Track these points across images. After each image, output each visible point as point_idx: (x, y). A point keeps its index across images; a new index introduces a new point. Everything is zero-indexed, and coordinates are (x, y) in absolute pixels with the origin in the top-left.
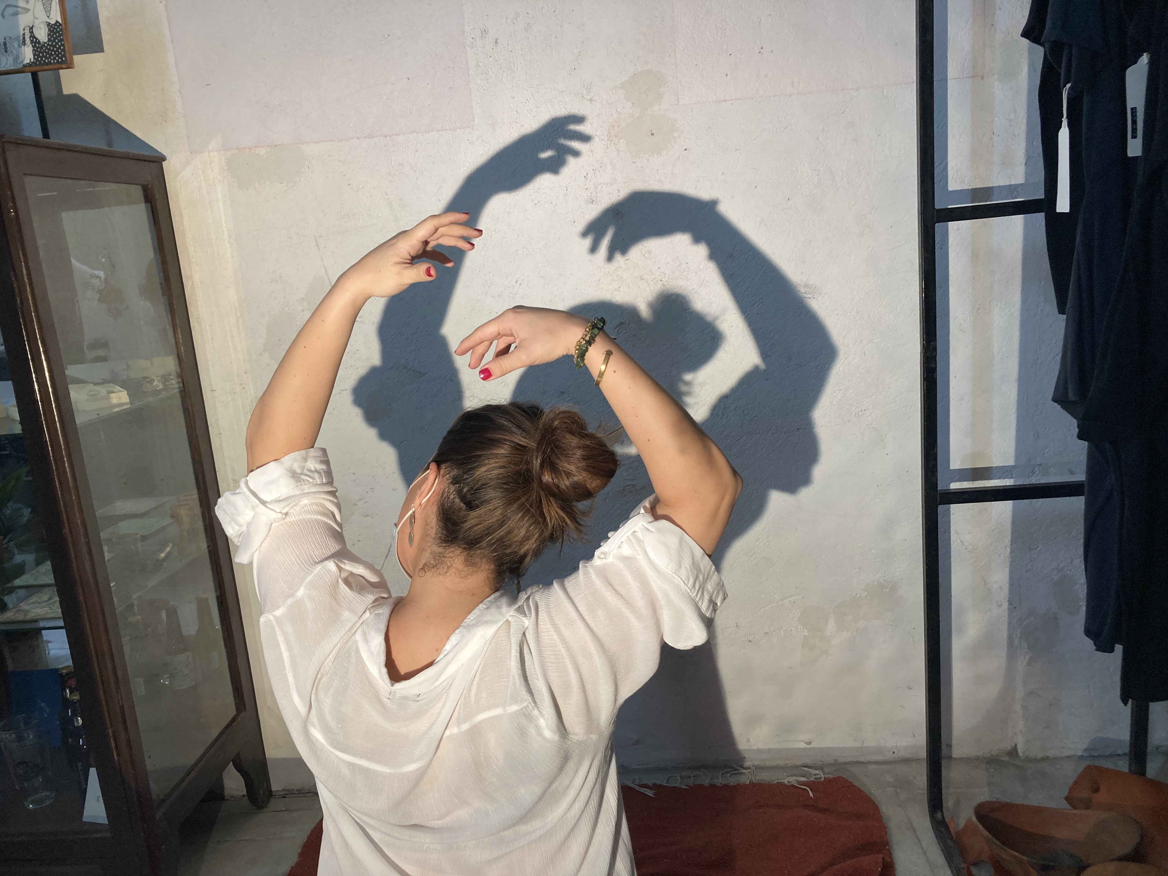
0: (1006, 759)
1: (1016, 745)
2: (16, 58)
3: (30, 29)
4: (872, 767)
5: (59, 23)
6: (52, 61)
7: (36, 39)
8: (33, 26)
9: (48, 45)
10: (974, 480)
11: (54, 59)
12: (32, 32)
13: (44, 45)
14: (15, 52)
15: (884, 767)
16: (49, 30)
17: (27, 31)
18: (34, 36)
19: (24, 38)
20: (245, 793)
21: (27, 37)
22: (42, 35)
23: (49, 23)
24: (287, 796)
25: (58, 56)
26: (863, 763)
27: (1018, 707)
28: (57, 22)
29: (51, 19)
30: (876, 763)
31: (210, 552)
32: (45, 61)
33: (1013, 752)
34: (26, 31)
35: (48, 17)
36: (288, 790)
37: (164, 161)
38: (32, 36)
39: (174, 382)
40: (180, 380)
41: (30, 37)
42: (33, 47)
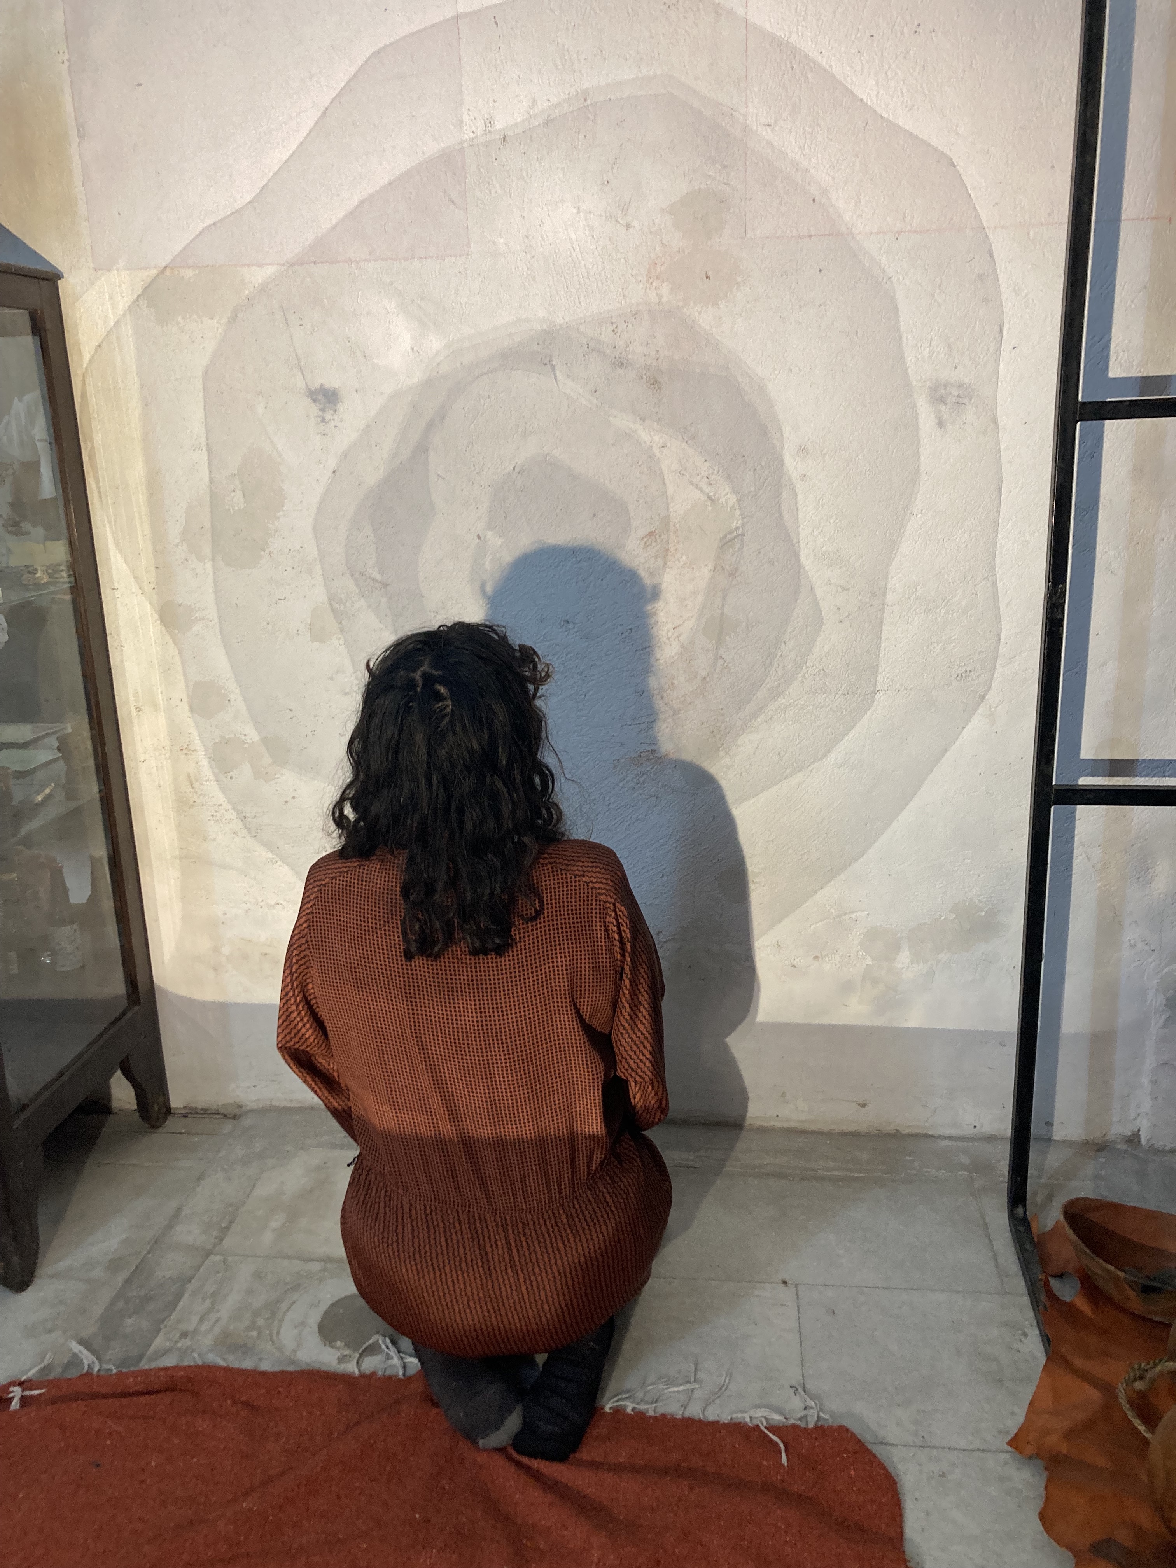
0: (1123, 1146)
1: (1139, 1131)
4: (943, 1143)
10: (1111, 775)
15: (960, 1144)
20: (136, 1107)
24: (190, 1115)
26: (933, 1136)
27: (1145, 1081)
30: (950, 1138)
31: (101, 798)
33: (1133, 1140)
36: (190, 1108)
37: (60, 279)
39: (65, 574)
40: (71, 572)
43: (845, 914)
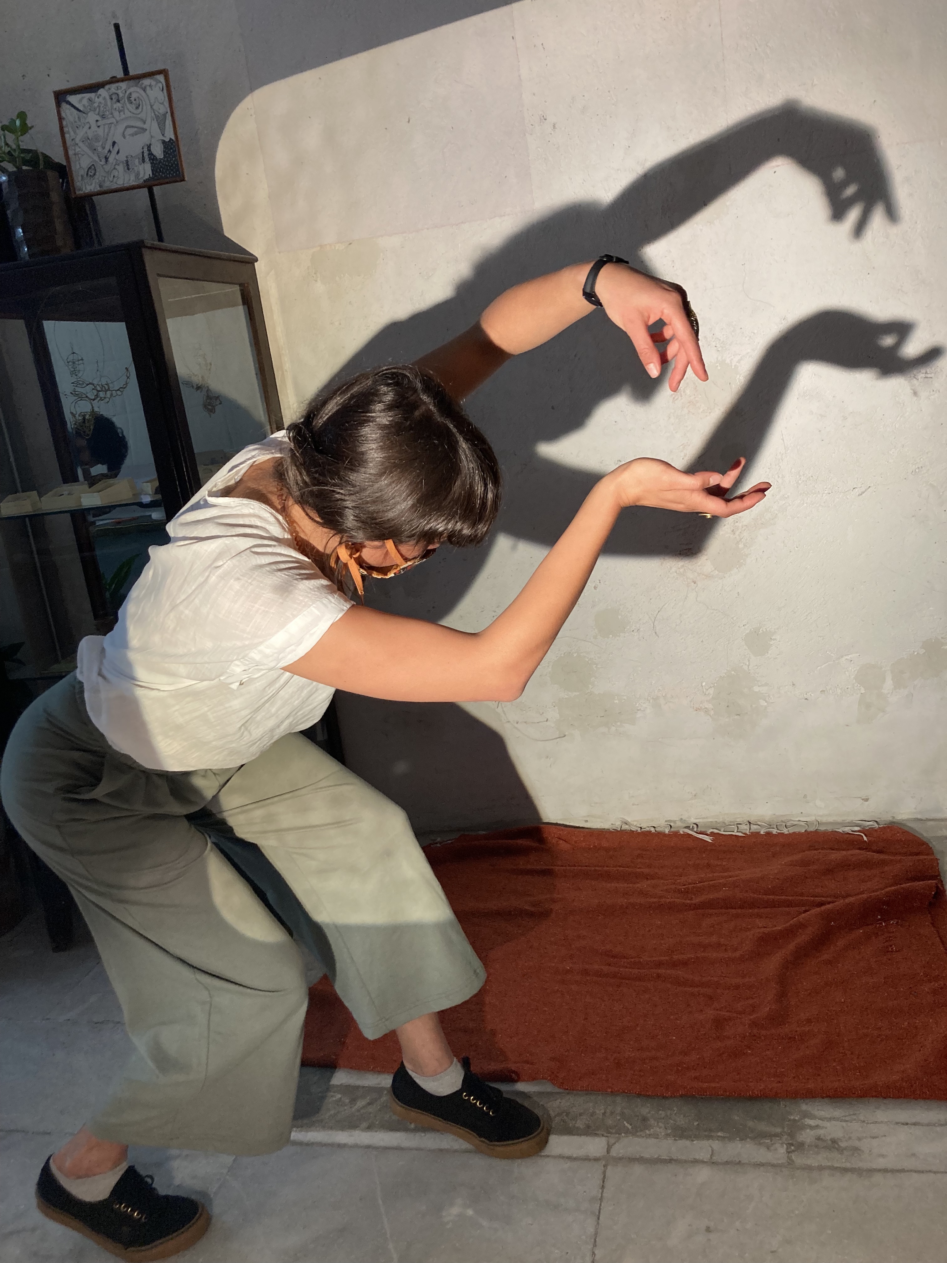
2: (137, 175)
3: (148, 148)
4: (930, 824)
5: (173, 140)
6: (168, 176)
7: (154, 156)
8: (150, 144)
9: (164, 161)
11: (170, 173)
12: (149, 150)
13: (160, 162)
14: (136, 168)
16: (165, 147)
17: (146, 149)
18: (151, 153)
19: (143, 156)
21: (146, 154)
22: (158, 151)
23: (164, 140)
25: (172, 170)
26: (921, 820)
28: (171, 139)
29: (165, 137)
30: (934, 820)
32: (162, 176)
34: (144, 149)
35: (163, 135)
37: (255, 262)
38: (151, 154)
41: (149, 154)
42: (151, 163)
43: (842, 657)
